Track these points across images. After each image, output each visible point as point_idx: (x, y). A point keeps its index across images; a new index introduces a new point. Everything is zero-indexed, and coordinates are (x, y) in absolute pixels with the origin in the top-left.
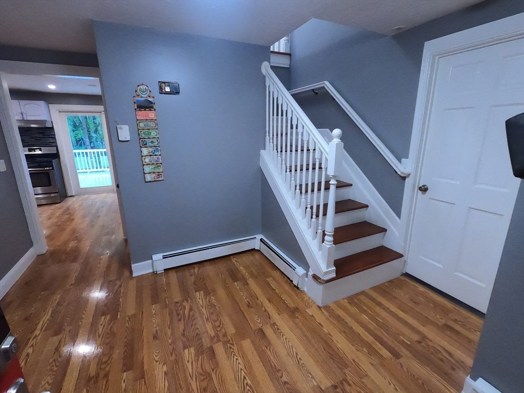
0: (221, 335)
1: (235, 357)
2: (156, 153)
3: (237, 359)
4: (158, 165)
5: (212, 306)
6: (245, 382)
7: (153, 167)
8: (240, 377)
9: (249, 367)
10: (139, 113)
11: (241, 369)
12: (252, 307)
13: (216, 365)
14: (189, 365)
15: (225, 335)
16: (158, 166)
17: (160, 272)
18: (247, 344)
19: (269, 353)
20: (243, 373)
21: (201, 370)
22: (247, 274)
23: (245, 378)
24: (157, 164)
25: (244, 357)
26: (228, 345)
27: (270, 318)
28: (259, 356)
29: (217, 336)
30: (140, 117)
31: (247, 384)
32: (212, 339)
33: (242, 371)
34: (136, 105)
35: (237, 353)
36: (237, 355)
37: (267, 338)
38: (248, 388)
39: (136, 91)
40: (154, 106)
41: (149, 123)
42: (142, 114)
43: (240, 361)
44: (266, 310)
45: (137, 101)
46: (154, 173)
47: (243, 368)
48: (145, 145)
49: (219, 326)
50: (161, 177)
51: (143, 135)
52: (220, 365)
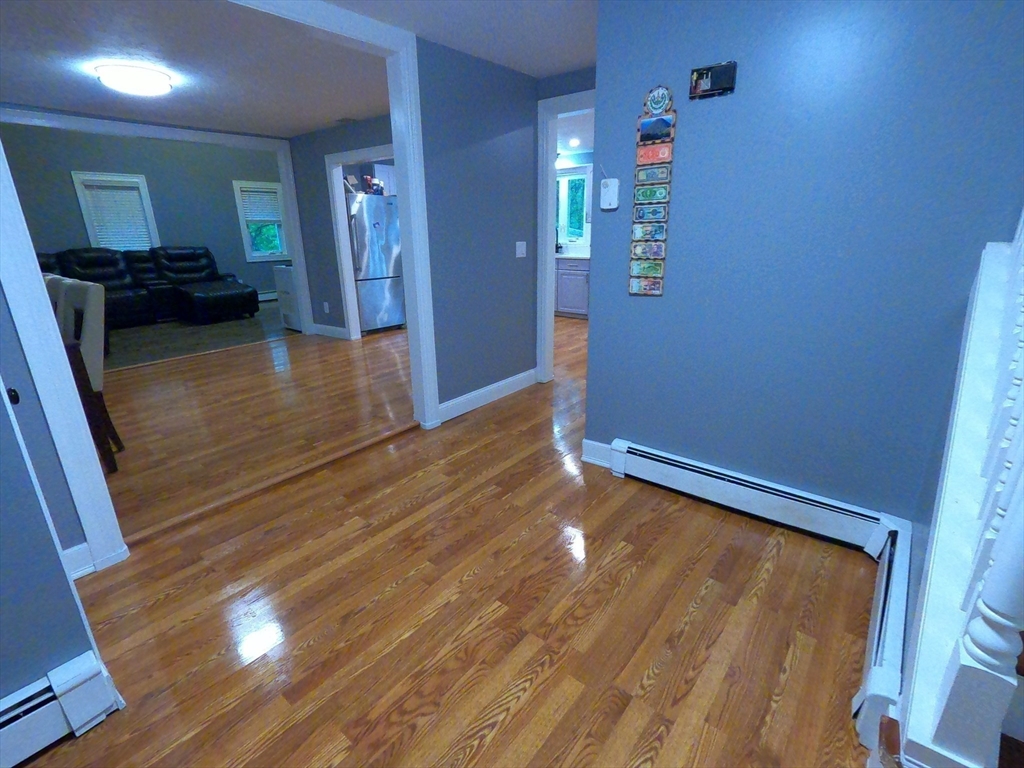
0: (561, 631)
1: (527, 684)
2: (658, 237)
3: (525, 690)
4: (657, 262)
5: (615, 581)
6: (486, 731)
7: (646, 265)
8: (491, 715)
9: (521, 719)
10: (641, 151)
11: (508, 709)
12: (672, 647)
13: (495, 662)
14: (475, 623)
15: (563, 640)
16: (656, 265)
17: (617, 475)
18: (571, 689)
19: (578, 748)
20: (501, 717)
21: (474, 643)
22: (762, 585)
23: (493, 725)
24: (655, 259)
25: (537, 700)
26: (547, 657)
27: (676, 702)
28: (556, 729)
29: (554, 628)
30: (641, 159)
31: (483, 737)
32: (543, 623)
33: (504, 714)
34: (639, 134)
35: (539, 680)
36: (534, 686)
37: (615, 722)
38: (476, 743)
39: (645, 105)
40: (672, 131)
41: (656, 170)
42: (645, 154)
43: (524, 697)
44: (690, 682)
45: (643, 125)
46: (647, 278)
47: (512, 711)
48: (641, 217)
49: (577, 619)
50: (658, 289)
51: (641, 198)
52: (497, 668)
